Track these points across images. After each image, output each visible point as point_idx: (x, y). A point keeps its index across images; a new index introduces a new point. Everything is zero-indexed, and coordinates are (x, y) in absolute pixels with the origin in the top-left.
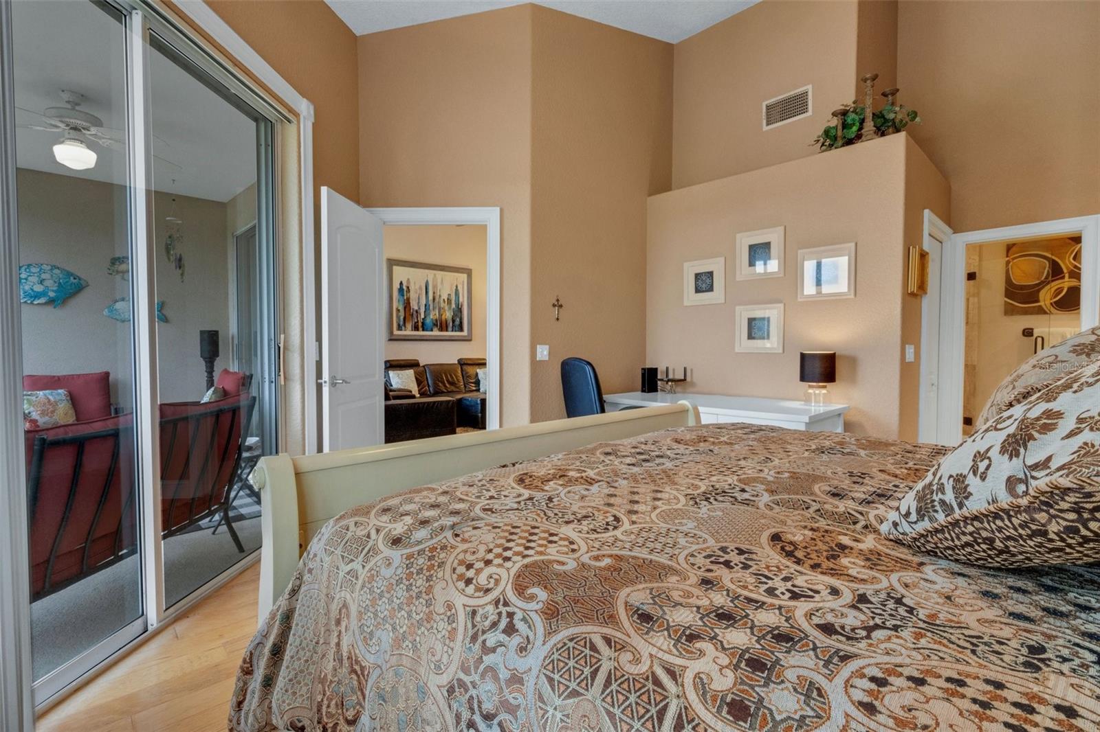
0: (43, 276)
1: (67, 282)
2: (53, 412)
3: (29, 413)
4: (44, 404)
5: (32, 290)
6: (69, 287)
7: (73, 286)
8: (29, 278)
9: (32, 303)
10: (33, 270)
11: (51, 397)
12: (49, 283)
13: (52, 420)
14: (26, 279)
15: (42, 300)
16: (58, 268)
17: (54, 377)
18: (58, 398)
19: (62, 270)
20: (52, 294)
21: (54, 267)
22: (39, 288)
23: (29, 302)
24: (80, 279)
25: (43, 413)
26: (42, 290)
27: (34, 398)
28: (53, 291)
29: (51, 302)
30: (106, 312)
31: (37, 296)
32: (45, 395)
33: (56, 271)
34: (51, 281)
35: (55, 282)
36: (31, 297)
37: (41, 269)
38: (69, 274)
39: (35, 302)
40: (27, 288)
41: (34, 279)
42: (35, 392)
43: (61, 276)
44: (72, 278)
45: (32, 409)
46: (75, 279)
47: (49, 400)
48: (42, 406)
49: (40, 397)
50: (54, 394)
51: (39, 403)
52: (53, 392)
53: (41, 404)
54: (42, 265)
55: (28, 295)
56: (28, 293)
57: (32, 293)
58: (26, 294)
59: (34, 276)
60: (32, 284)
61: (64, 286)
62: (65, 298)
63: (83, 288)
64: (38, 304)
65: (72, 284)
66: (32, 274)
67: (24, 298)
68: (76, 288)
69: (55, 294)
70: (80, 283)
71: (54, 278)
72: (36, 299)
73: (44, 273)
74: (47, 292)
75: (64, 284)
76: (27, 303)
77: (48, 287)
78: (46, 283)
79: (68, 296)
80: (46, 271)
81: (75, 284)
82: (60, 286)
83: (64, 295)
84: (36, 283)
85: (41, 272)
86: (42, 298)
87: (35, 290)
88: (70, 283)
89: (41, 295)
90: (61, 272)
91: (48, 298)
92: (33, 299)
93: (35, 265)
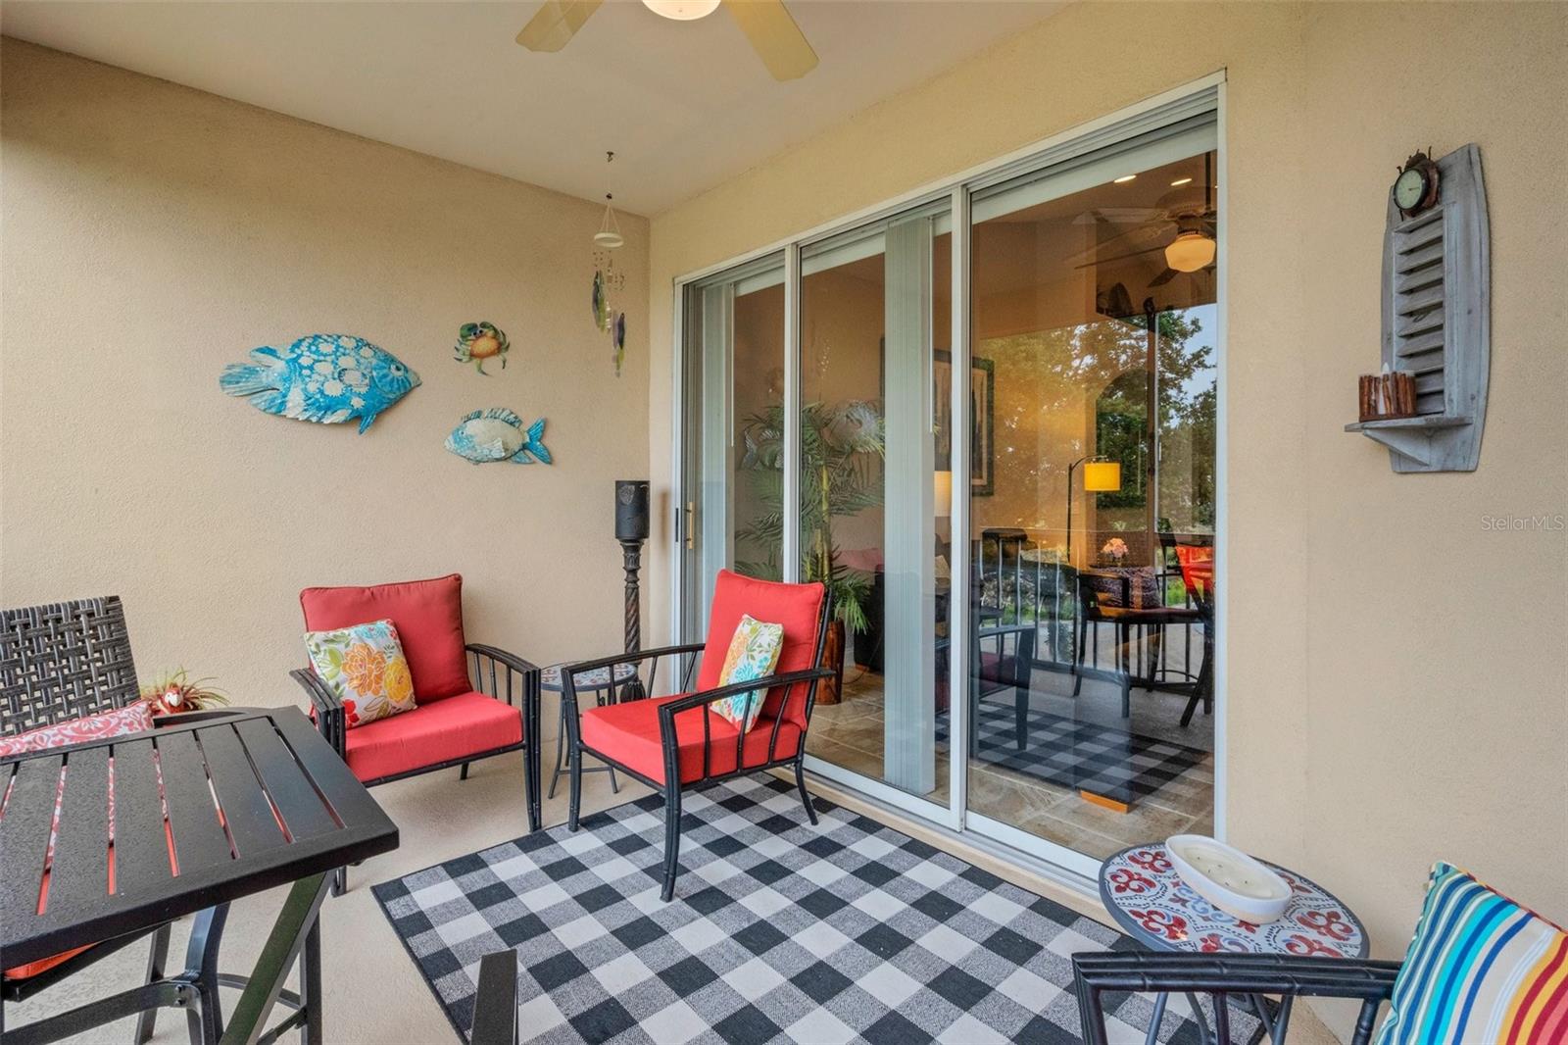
0: (343, 362)
1: (385, 376)
2: (378, 679)
3: (337, 686)
4: (362, 661)
5: (322, 392)
6: (387, 389)
7: (395, 385)
8: (317, 366)
9: (319, 422)
10: (325, 348)
11: (370, 643)
12: (352, 377)
13: (379, 702)
14: (311, 368)
15: (340, 416)
16: (368, 345)
17: (363, 590)
18: (381, 643)
19: (375, 349)
20: (357, 403)
21: (361, 343)
22: (334, 389)
23: (314, 419)
24: (406, 370)
25: (363, 686)
26: (339, 393)
27: (341, 647)
28: (360, 395)
29: (356, 418)
30: (450, 443)
31: (330, 406)
32: (360, 638)
33: (366, 352)
34: (358, 374)
35: (364, 375)
36: (319, 409)
37: (338, 347)
38: (389, 359)
39: (326, 421)
40: (312, 388)
41: (325, 368)
42: (339, 632)
43: (374, 362)
44: (393, 367)
45: (342, 675)
46: (398, 369)
47: (369, 651)
48: (361, 666)
49: (351, 644)
50: (373, 633)
51: (352, 660)
52: (371, 630)
53: (356, 661)
54: (339, 337)
55: (313, 404)
56: (313, 400)
57: (321, 400)
58: (309, 402)
59: (325, 361)
60: (322, 379)
61: (379, 385)
62: (378, 410)
63: (412, 389)
64: (331, 424)
65: (392, 380)
66: (322, 358)
67: (305, 410)
68: (399, 389)
69: (363, 403)
70: (406, 378)
71: (362, 367)
72: (329, 413)
73: (344, 354)
74: (349, 398)
75: (380, 381)
76: (311, 421)
77: (351, 386)
78: (348, 378)
79: (385, 406)
80: (347, 351)
81: (398, 380)
82: (373, 385)
83: (377, 405)
84: (329, 377)
85: (338, 354)
86: (339, 412)
87: (326, 393)
88: (389, 379)
89: (338, 404)
90: (373, 353)
91: (350, 411)
92: (323, 412)
93: (326, 337)
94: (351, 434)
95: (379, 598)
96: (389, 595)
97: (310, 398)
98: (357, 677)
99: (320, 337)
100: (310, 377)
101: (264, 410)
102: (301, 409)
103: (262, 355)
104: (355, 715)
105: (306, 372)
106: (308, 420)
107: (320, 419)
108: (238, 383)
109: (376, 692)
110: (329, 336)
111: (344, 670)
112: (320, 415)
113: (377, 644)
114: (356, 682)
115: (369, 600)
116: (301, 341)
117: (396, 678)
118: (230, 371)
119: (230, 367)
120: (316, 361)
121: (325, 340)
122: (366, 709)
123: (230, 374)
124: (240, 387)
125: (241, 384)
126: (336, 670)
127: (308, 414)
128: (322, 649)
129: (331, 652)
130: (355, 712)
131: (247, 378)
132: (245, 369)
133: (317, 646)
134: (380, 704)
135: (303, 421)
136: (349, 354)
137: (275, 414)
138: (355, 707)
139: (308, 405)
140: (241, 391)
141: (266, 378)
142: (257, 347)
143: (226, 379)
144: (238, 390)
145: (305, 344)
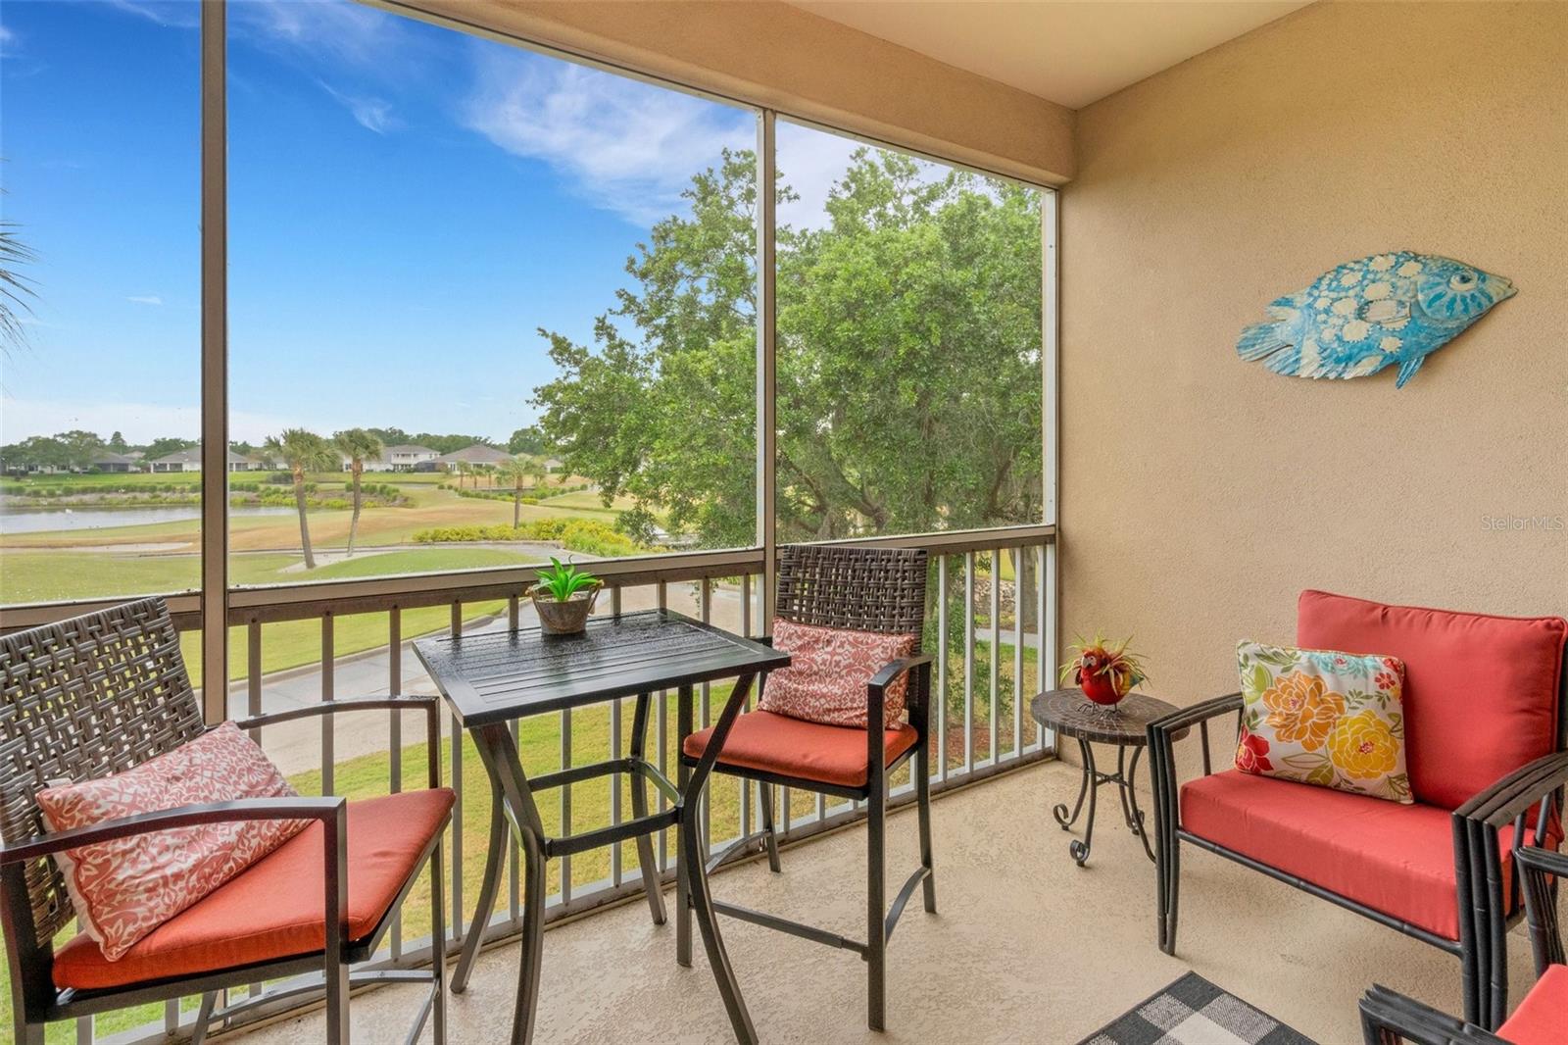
0: (1371, 292)
1: (1439, 297)
2: (1320, 730)
3: (1254, 715)
4: (1301, 696)
5: (1339, 339)
6: (1446, 314)
7: (1459, 307)
8: (1336, 307)
9: (1339, 378)
10: (1349, 280)
11: (1327, 680)
12: (1383, 310)
13: (1313, 761)
14: (1327, 311)
15: (1367, 366)
16: (1416, 258)
17: (1374, 606)
18: (1350, 684)
19: (1428, 261)
20: (1391, 345)
21: (1405, 258)
22: (1356, 332)
23: (1332, 376)
24: (1482, 276)
25: (1288, 729)
26: (1364, 335)
27: (1276, 670)
28: (1393, 333)
29: (1391, 367)
31: (1352, 356)
32: (1312, 668)
33: (1411, 268)
34: (1393, 304)
35: (1401, 303)
36: (1338, 361)
37: (1367, 273)
38: (1453, 268)
39: (1347, 376)
40: (1328, 335)
41: (1345, 306)
43: (1421, 280)
44: (1455, 280)
45: (1261, 704)
46: (1465, 280)
47: (1318, 687)
48: (1294, 703)
49: (1294, 670)
50: (1340, 666)
51: (1283, 690)
52: (1340, 661)
53: (1290, 694)
54: (1371, 259)
55: (1330, 356)
56: (1329, 351)
57: (1339, 349)
58: (1325, 354)
59: (1346, 297)
60: (1341, 322)
61: (1428, 312)
62: (1428, 350)
63: (1494, 307)
64: (1357, 379)
65: (1453, 300)
66: (1343, 294)
67: (1322, 365)
68: (1466, 310)
69: (1399, 343)
70: (1483, 292)
71: (1400, 292)
72: (1351, 364)
73: (1373, 282)
74: (1378, 341)
75: (1429, 306)
76: (1328, 378)
77: (1379, 323)
78: (1374, 313)
79: (1440, 341)
80: (1379, 276)
81: (1464, 299)
82: (1416, 314)
83: (1425, 342)
84: (1351, 317)
85: (1365, 283)
86: (1364, 361)
87: (1346, 339)
88: (1445, 300)
89: (1361, 350)
90: (1421, 266)
91: (1380, 358)
92: (1343, 365)
93: (1352, 265)
94: (1387, 389)
95: (1392, 622)
96: (1411, 620)
97: (1325, 350)
98: (1280, 714)
99: (1344, 267)
100: (1325, 322)
101: (1278, 372)
102: (1316, 365)
103: (1278, 308)
104: (1267, 760)
105: (1322, 317)
106: (1324, 378)
107: (1340, 375)
108: (1254, 345)
109: (1310, 746)
110: (1356, 262)
111: (1266, 698)
112: (1340, 369)
113: (1338, 683)
114: (1277, 720)
115: (1374, 623)
116: (1320, 279)
117: (1357, 740)
118: (1245, 335)
119: (1247, 329)
120: (1334, 300)
121: (1352, 269)
122: (1284, 759)
123: (1246, 338)
124: (1257, 350)
125: (1257, 347)
126: (1255, 695)
127: (1324, 370)
128: (1250, 663)
129: (1259, 670)
130: (1267, 756)
131: (1263, 338)
132: (1261, 328)
133: (1246, 658)
134: (1316, 765)
135: (1319, 379)
136: (1380, 279)
137: (1289, 375)
138: (1268, 751)
139: (1325, 359)
140: (1257, 354)
141: (1282, 333)
142: (1271, 301)
143: (1242, 344)
144: (1254, 353)
145: (1325, 282)
